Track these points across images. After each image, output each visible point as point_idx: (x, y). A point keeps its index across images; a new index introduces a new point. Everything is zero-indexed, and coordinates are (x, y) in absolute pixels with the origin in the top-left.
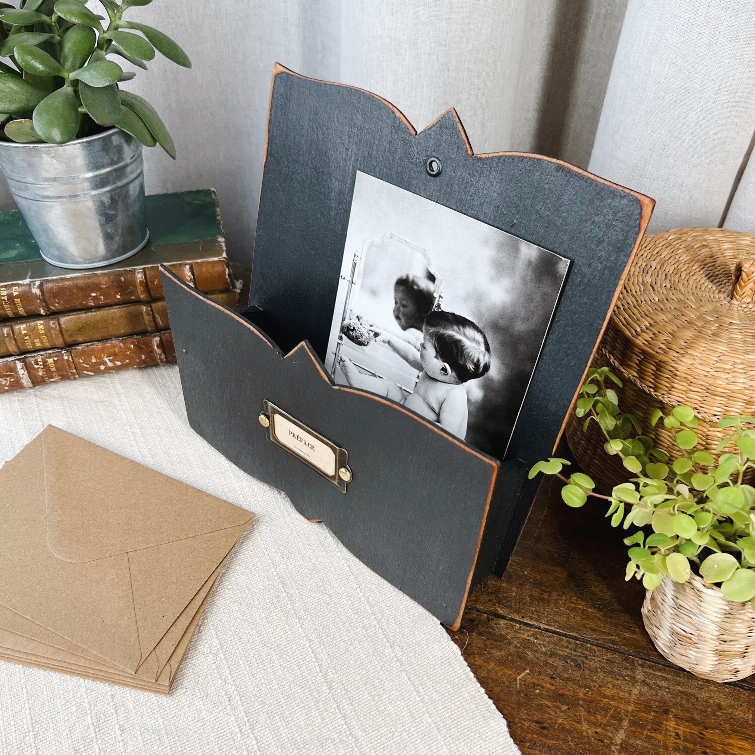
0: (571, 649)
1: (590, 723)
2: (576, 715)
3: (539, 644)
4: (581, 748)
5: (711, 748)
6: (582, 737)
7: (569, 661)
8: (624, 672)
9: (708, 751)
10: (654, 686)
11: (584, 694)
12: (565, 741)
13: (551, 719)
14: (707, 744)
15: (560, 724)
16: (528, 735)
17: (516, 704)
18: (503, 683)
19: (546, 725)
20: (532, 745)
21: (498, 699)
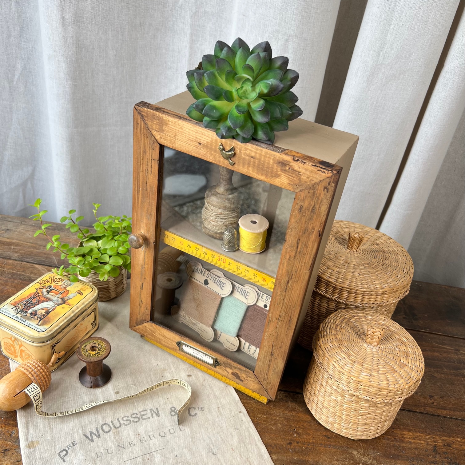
4: (346, 444)
5: (397, 436)
9: (396, 438)
12: (339, 442)
13: (331, 434)
14: (395, 435)
16: (323, 442)
17: (314, 430)
18: (307, 421)
19: (329, 437)
20: (325, 445)
21: (306, 428)
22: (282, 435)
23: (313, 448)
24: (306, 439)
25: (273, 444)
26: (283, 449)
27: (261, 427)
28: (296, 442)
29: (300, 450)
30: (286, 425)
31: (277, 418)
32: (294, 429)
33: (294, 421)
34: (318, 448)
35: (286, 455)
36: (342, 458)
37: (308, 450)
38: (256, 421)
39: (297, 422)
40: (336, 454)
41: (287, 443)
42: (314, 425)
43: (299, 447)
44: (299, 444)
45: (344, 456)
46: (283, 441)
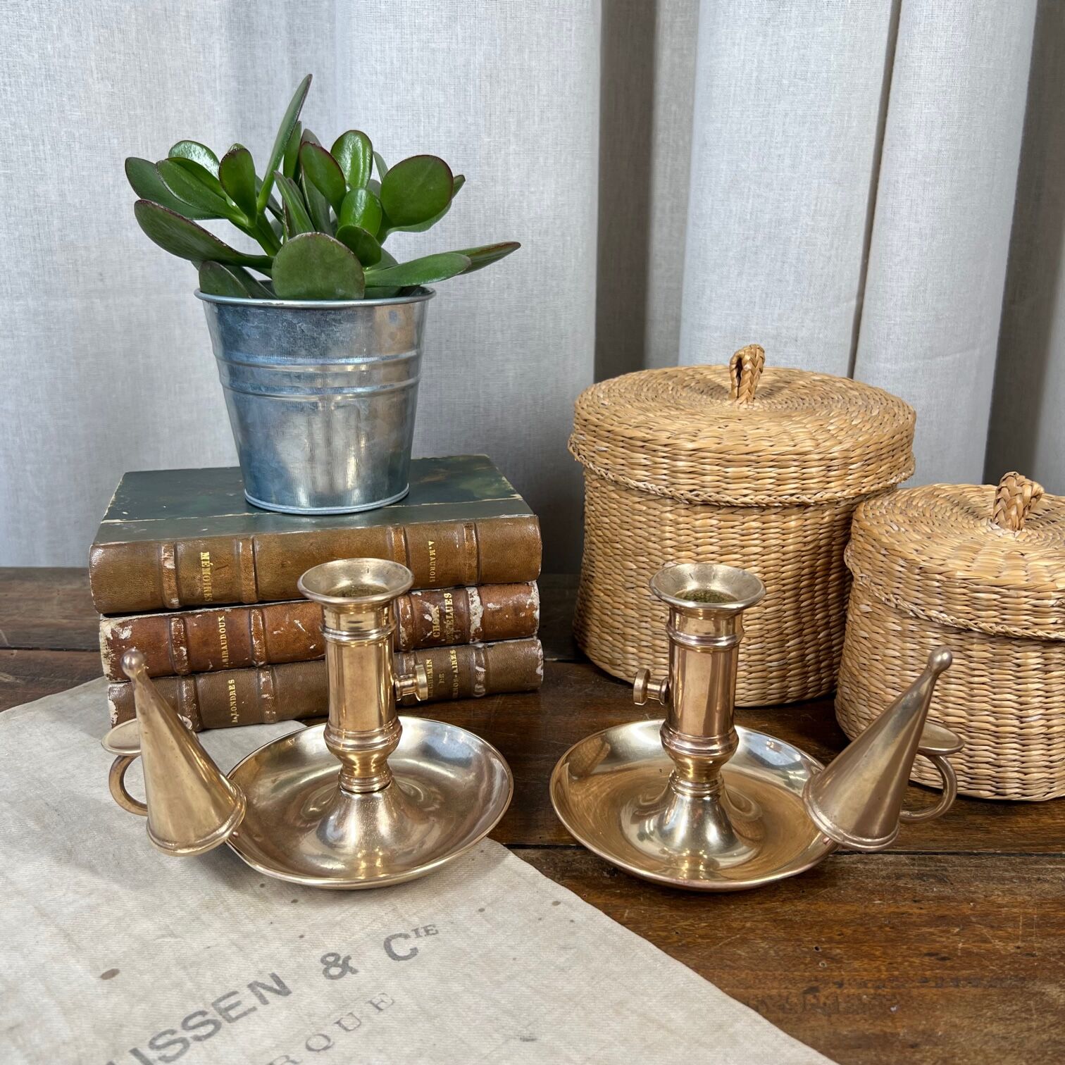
0: (919, 865)
1: (1001, 939)
2: (977, 935)
3: (873, 869)
6: (1002, 957)
7: (925, 878)
8: (1007, 874)
10: (1055, 881)
11: (971, 909)
13: (946, 947)
15: (962, 949)
16: (928, 973)
17: (885, 942)
18: (852, 921)
19: (943, 955)
20: (940, 982)
21: (856, 941)
22: (776, 970)
23: (900, 994)
24: (865, 970)
25: (753, 999)
26: (791, 1009)
27: (698, 956)
28: (835, 983)
29: (853, 1005)
30: (785, 940)
31: (748, 925)
32: (817, 948)
33: (806, 925)
34: (915, 992)
35: (809, 1025)
36: (1014, 1011)
37: (882, 1002)
38: (675, 939)
39: (817, 928)
40: (987, 1002)
41: (801, 990)
42: (881, 927)
43: (848, 996)
44: (846, 988)
45: (1017, 1005)
46: (784, 986)
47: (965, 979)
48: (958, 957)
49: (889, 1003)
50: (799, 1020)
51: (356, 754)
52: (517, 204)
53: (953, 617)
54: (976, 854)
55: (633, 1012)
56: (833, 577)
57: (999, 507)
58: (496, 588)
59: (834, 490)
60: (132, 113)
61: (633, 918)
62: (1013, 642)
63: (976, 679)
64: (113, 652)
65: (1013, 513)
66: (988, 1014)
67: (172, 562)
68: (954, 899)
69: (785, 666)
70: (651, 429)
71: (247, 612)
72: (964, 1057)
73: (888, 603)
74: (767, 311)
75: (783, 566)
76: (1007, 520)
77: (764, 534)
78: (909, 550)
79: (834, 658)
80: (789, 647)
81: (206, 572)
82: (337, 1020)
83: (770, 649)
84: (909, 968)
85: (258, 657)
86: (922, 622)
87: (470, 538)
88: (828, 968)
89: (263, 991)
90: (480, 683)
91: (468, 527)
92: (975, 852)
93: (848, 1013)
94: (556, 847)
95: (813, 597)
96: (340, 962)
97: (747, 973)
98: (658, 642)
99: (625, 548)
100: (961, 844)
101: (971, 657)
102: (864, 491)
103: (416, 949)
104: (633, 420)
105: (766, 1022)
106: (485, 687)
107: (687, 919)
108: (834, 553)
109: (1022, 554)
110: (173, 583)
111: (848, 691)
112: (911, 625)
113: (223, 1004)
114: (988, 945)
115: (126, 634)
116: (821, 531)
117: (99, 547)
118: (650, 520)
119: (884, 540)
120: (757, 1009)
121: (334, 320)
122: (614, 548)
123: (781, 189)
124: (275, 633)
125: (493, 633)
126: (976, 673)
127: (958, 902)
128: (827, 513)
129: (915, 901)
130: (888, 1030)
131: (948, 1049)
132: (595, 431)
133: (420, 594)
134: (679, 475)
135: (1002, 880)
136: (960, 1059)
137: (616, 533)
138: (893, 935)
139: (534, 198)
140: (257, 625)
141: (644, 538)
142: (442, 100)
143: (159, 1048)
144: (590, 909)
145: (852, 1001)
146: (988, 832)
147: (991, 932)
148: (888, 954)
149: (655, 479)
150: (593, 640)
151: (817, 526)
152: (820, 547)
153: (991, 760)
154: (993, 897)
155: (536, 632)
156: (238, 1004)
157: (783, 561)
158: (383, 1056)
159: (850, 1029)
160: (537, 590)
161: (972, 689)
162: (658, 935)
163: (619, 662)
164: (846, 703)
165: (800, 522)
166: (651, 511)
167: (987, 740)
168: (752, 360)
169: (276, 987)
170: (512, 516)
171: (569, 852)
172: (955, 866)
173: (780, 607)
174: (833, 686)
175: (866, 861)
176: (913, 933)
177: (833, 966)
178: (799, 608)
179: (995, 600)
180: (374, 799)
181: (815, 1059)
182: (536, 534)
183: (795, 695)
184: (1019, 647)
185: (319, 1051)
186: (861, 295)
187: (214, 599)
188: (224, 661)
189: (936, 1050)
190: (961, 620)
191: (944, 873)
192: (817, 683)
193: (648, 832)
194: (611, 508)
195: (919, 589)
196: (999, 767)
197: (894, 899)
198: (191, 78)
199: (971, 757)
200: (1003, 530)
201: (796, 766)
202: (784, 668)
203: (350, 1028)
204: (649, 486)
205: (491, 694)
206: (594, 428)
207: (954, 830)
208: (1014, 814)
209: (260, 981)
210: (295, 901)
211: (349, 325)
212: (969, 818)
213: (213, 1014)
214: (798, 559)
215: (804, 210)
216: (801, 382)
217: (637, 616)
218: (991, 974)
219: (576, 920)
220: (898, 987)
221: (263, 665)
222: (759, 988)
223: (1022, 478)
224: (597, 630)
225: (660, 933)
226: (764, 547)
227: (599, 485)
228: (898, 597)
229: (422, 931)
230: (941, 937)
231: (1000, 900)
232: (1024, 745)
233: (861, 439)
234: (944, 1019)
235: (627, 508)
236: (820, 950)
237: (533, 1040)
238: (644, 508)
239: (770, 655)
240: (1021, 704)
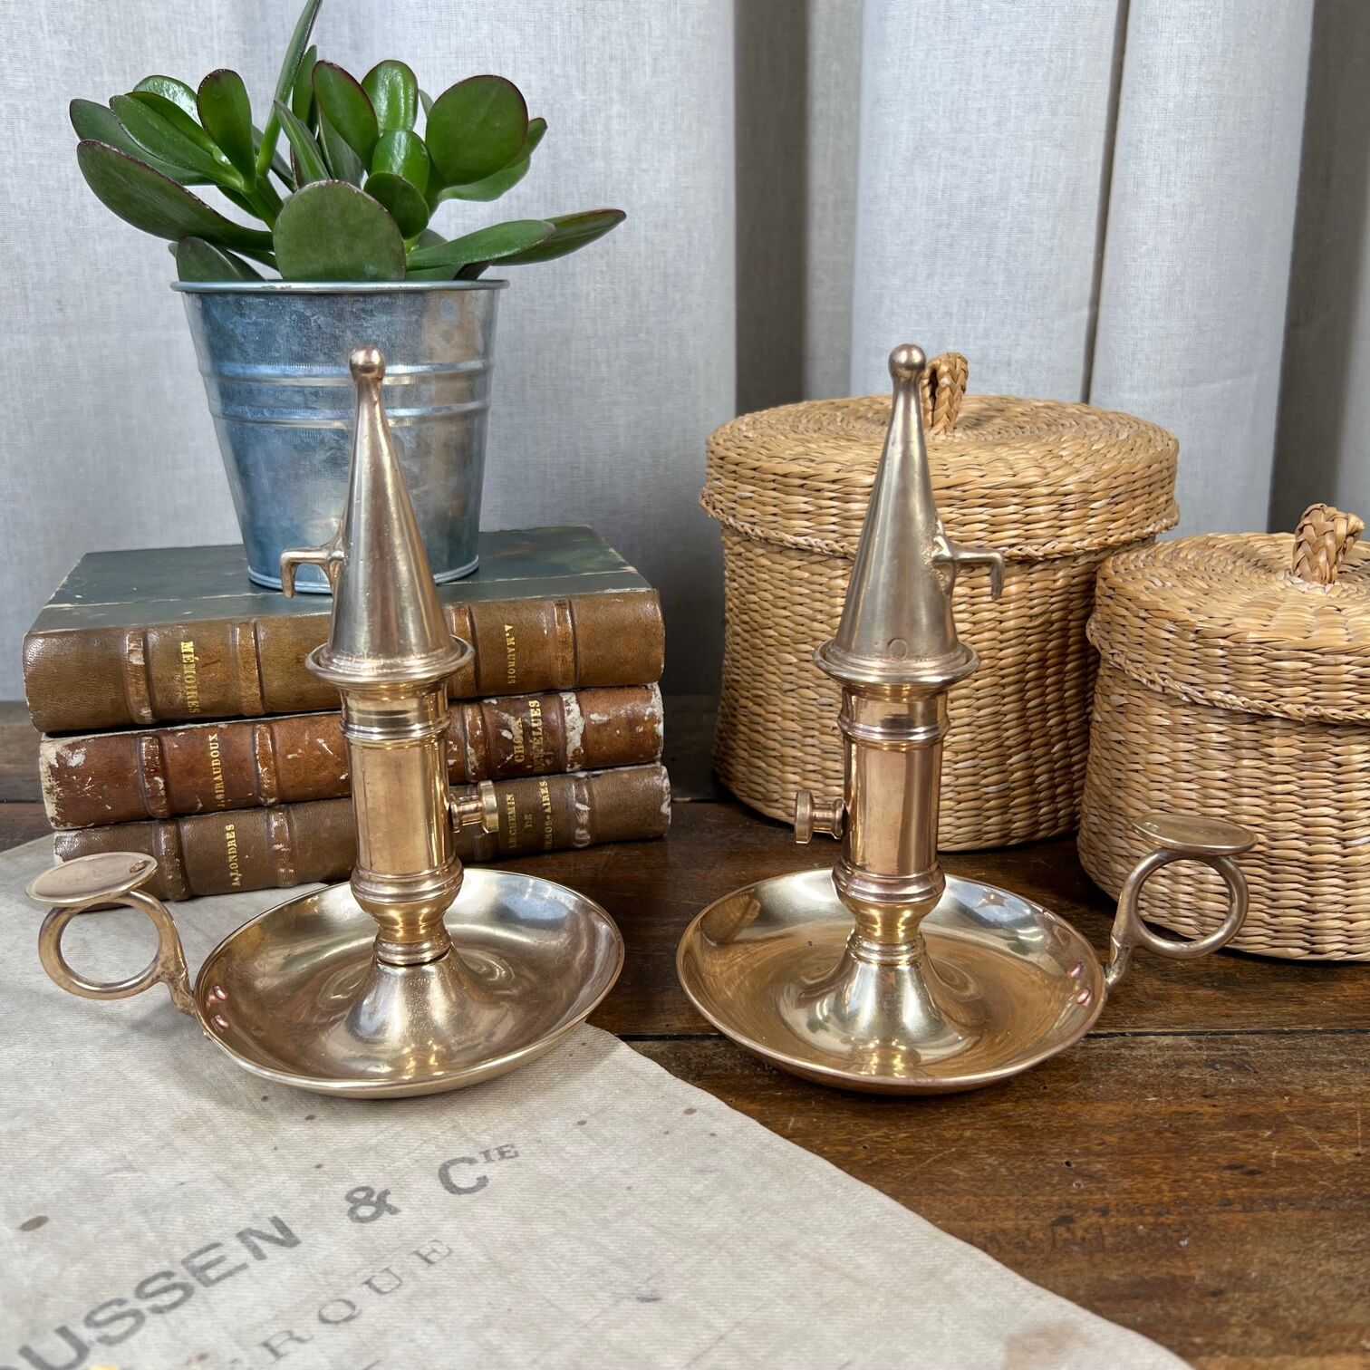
0: (1208, 1049)
1: (1331, 1143)
2: (1297, 1139)
6: (1335, 1169)
7: (1218, 1066)
8: (1334, 1058)
11: (1286, 1105)
12: (1309, 1182)
13: (1254, 1157)
15: (1278, 1159)
16: (1230, 1193)
17: (1166, 1152)
18: (1117, 1125)
19: (1251, 1168)
20: (1249, 1205)
21: (1124, 1152)
22: (1011, 1194)
23: (1192, 1222)
24: (1140, 1191)
25: (978, 1235)
26: (1034, 1248)
27: (896, 1178)
28: (1096, 1210)
29: (1124, 1239)
30: (1021, 1152)
31: (968, 1134)
32: (1068, 1163)
33: (1051, 1132)
34: (1213, 1219)
35: (1061, 1269)
36: (1359, 1242)
37: (1166, 1234)
38: (863, 1156)
39: (1068, 1136)
40: (1319, 1230)
41: (1049, 1221)
42: (1158, 1133)
43: (1117, 1227)
44: (1113, 1216)
45: (1362, 1233)
46: (1023, 1216)
47: (1286, 1199)
48: (1273, 1169)
49: (1175, 1235)
50: (1047, 1261)
51: (398, 909)
52: (624, 186)
53: (1244, 699)
54: (1286, 1033)
55: (804, 1256)
56: (1070, 666)
57: (1301, 553)
58: (601, 693)
59: (1069, 538)
60: (98, 79)
61: (800, 1129)
62: (1331, 732)
63: (1279, 788)
64: (59, 785)
65: (1322, 559)
66: (1323, 1245)
67: (140, 656)
68: (1262, 1093)
69: (1007, 793)
70: (813, 461)
71: (248, 729)
72: (1293, 1307)
73: (1151, 686)
74: (969, 325)
75: (1001, 650)
76: (1312, 570)
77: (973, 605)
78: (1180, 610)
79: (1075, 781)
80: (1011, 765)
81: (190, 670)
82: (367, 1279)
83: (986, 769)
84: (1203, 1187)
85: (266, 791)
86: (1200, 710)
87: (562, 621)
88: (1085, 1190)
89: (258, 1242)
90: (582, 827)
91: (560, 605)
92: (1286, 1029)
93: (1118, 1251)
94: (690, 1037)
95: (1043, 695)
96: (374, 1199)
97: (969, 1200)
98: (829, 764)
99: (781, 635)
100: (1265, 1020)
101: (1271, 756)
102: (1111, 540)
103: (485, 1178)
104: (788, 452)
105: (998, 1266)
106: (589, 832)
107: (879, 1128)
108: (1072, 632)
109: (1339, 610)
110: (142, 686)
111: (1096, 820)
112: (1184, 716)
113: (199, 1261)
114: (1314, 1153)
115: (77, 760)
116: (1053, 600)
117: (37, 636)
118: (814, 592)
119: (1144, 598)
120: (985, 1249)
121: (364, 311)
122: (765, 636)
123: (983, 156)
124: (290, 756)
125: (598, 757)
126: (1279, 778)
127: (1266, 1095)
128: (1061, 574)
129: (1206, 1097)
130: (1178, 1273)
131: (1266, 1296)
132: (735, 472)
133: (494, 702)
134: (854, 522)
135: (1327, 1065)
136: (1285, 1310)
137: (768, 614)
138: (1176, 1142)
139: (646, 178)
140: (263, 745)
141: (808, 617)
142: (517, 43)
143: (98, 1325)
144: (739, 1119)
145: (1124, 1234)
146: (1303, 1003)
147: (1318, 1135)
148: (1170, 1169)
149: (821, 531)
150: (740, 769)
151: (1048, 592)
152: (1052, 623)
153: (1302, 903)
154: (1317, 1088)
155: (660, 755)
156: (220, 1260)
157: (1001, 642)
158: (432, 1329)
159: (1121, 1272)
160: (660, 695)
161: (1274, 802)
162: (839, 1152)
163: (776, 796)
164: (1094, 838)
165: (1023, 587)
166: (816, 578)
167: (1295, 874)
168: (950, 372)
169: (278, 1235)
170: (622, 590)
171: (708, 1043)
172: (1259, 1048)
173: (998, 708)
174: (1074, 821)
175: (1132, 1045)
176: (1204, 1139)
177: (1093, 1186)
178: (1025, 709)
179: (1303, 670)
180: (425, 975)
181: (1073, 1316)
182: (656, 614)
183: (1021, 832)
184: (1339, 737)
185: (337, 1323)
186: (1095, 302)
187: (203, 710)
188: (219, 797)
189: (1248, 1299)
190: (1256, 702)
191: (1244, 1058)
192: (1052, 816)
193: (820, 1017)
194: (760, 580)
195: (1196, 661)
196: (1314, 912)
197: (1176, 1094)
198: (179, 35)
199: (1274, 900)
200: (1308, 584)
201: (1027, 922)
202: (1007, 794)
203: (385, 1290)
204: (812, 541)
205: (598, 843)
206: (733, 468)
207: (1257, 1001)
208: (1336, 980)
209: (255, 1227)
210: (310, 1118)
211: (384, 318)
212: (1276, 985)
213: (183, 1275)
214: (1022, 639)
215: (1014, 184)
216: (1019, 409)
217: (800, 729)
218: (1323, 1192)
219: (718, 1132)
220: (1189, 1213)
221: (274, 804)
222: (986, 1220)
223: (1332, 510)
224: (745, 754)
225: (839, 1148)
226: (974, 623)
227: (742, 550)
228: (1166, 676)
229: (495, 1155)
230: (1246, 1143)
231: (1326, 1092)
232: (1348, 881)
233: (1105, 467)
234: (1259, 1255)
235: (782, 577)
236: (1073, 1166)
237: (655, 1300)
238: (806, 575)
239: (986, 777)
240: (1343, 820)
